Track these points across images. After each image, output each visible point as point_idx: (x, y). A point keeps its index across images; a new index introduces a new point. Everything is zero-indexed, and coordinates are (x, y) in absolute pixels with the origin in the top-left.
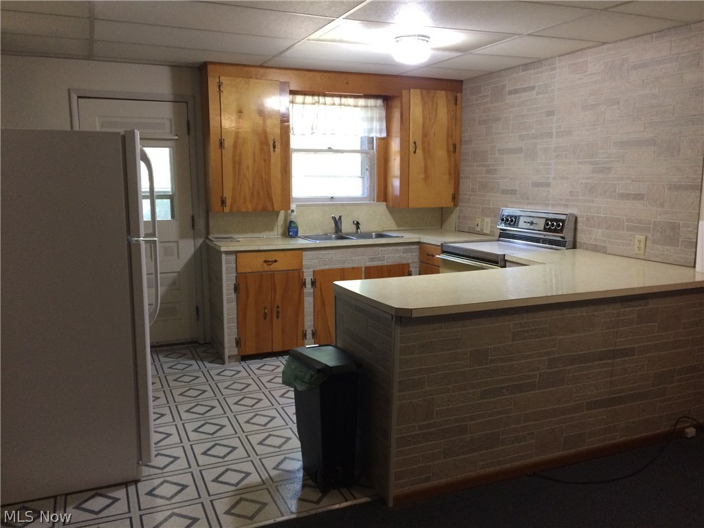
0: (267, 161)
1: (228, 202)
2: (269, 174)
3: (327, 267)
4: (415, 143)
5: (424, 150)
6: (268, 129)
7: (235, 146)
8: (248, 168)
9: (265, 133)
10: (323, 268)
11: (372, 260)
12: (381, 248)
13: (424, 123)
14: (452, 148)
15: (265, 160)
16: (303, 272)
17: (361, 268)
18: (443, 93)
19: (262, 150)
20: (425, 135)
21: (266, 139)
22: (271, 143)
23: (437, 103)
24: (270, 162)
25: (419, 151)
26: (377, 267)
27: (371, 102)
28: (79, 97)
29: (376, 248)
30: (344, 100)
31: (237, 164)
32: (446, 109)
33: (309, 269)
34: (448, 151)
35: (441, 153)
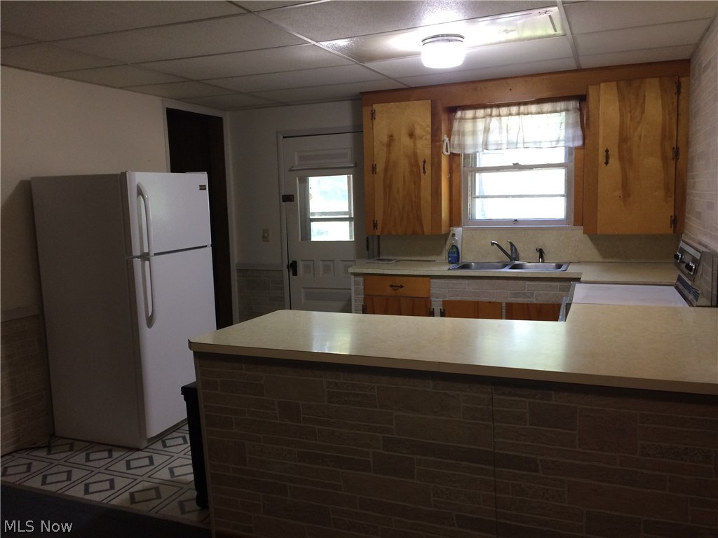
0: (417, 182)
1: (380, 225)
2: (419, 197)
3: (459, 298)
4: (607, 151)
5: (621, 159)
6: (418, 151)
7: (386, 170)
8: (398, 192)
9: (415, 154)
10: (453, 298)
11: (516, 295)
12: (527, 283)
13: (622, 123)
14: (670, 154)
15: (415, 183)
16: (430, 301)
17: (501, 303)
18: (655, 81)
19: (411, 172)
20: (623, 140)
21: (417, 161)
22: (421, 164)
23: (645, 97)
24: (420, 185)
25: (614, 162)
26: (522, 304)
27: (561, 105)
28: (284, 137)
29: (521, 282)
30: (522, 108)
31: (388, 187)
32: (660, 101)
33: (437, 298)
34: (664, 158)
35: (651, 163)
